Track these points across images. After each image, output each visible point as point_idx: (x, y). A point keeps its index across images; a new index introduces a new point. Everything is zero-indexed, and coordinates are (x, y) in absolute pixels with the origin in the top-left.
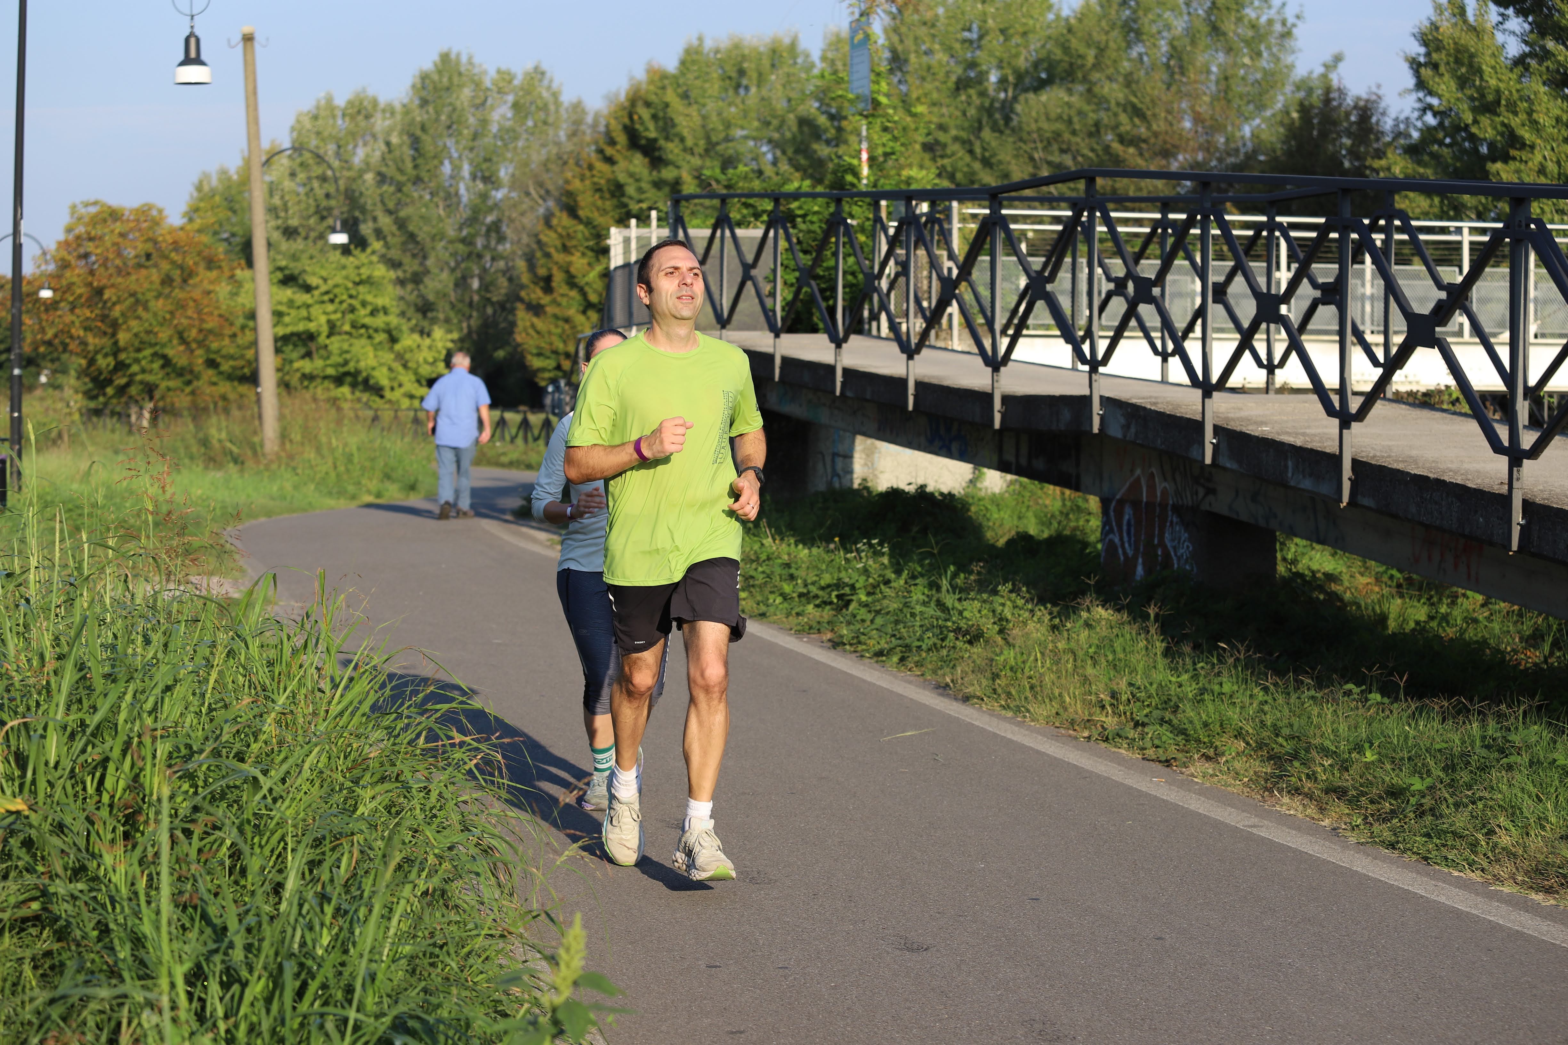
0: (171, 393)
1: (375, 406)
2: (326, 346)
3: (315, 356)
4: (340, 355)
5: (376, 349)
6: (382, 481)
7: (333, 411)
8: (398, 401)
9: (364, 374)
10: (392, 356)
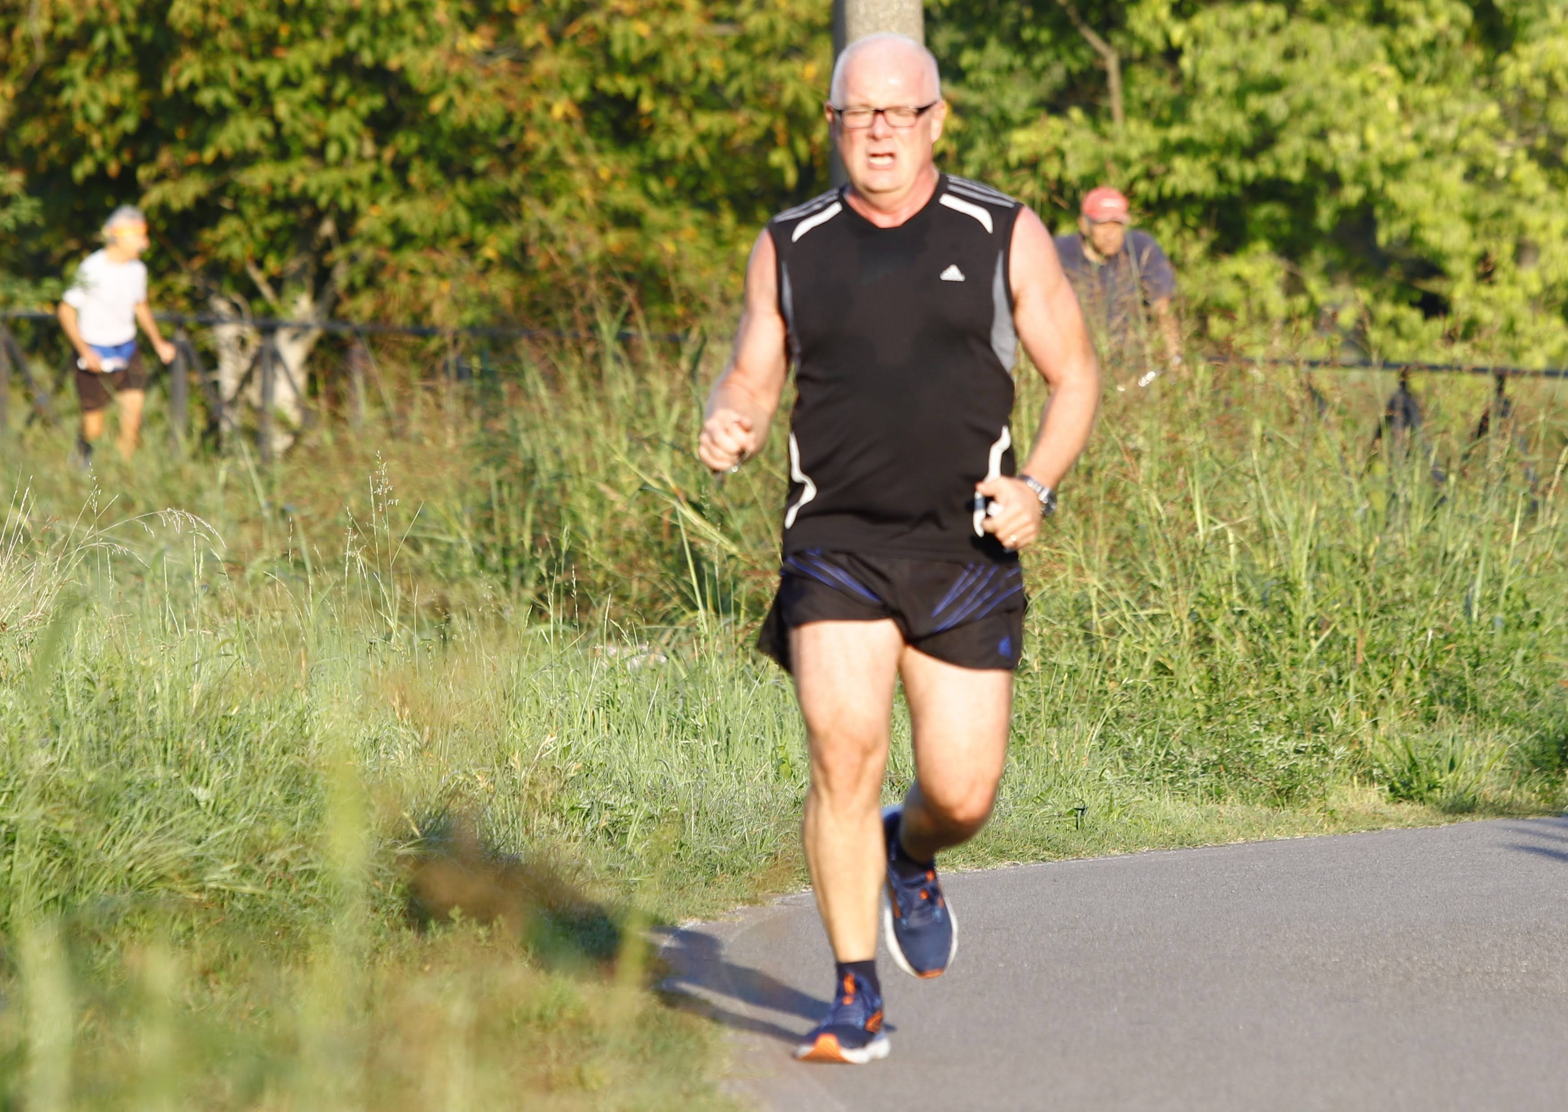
0: (411, 257)
1: (1401, 350)
2: (1173, 54)
3: (1116, 102)
4: (1240, 97)
5: (1407, 76)
6: (1431, 719)
7: (1203, 371)
8: (1511, 329)
9: (1352, 194)
10: (1492, 111)
